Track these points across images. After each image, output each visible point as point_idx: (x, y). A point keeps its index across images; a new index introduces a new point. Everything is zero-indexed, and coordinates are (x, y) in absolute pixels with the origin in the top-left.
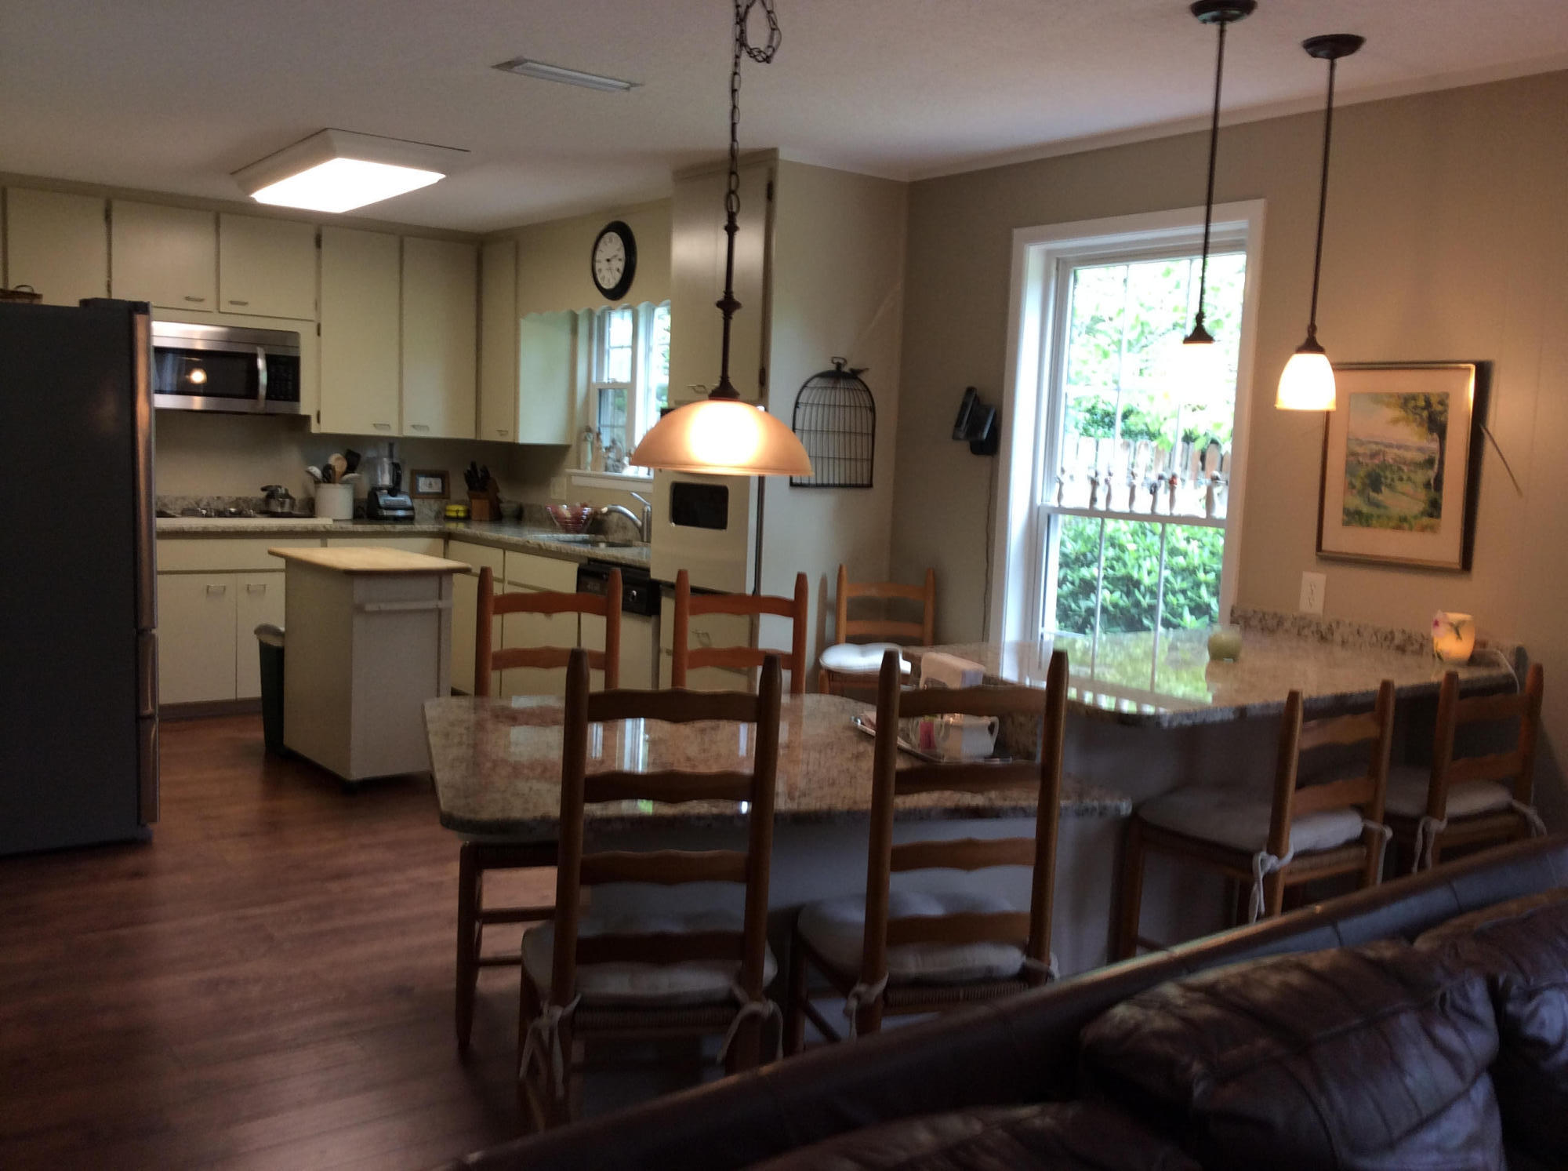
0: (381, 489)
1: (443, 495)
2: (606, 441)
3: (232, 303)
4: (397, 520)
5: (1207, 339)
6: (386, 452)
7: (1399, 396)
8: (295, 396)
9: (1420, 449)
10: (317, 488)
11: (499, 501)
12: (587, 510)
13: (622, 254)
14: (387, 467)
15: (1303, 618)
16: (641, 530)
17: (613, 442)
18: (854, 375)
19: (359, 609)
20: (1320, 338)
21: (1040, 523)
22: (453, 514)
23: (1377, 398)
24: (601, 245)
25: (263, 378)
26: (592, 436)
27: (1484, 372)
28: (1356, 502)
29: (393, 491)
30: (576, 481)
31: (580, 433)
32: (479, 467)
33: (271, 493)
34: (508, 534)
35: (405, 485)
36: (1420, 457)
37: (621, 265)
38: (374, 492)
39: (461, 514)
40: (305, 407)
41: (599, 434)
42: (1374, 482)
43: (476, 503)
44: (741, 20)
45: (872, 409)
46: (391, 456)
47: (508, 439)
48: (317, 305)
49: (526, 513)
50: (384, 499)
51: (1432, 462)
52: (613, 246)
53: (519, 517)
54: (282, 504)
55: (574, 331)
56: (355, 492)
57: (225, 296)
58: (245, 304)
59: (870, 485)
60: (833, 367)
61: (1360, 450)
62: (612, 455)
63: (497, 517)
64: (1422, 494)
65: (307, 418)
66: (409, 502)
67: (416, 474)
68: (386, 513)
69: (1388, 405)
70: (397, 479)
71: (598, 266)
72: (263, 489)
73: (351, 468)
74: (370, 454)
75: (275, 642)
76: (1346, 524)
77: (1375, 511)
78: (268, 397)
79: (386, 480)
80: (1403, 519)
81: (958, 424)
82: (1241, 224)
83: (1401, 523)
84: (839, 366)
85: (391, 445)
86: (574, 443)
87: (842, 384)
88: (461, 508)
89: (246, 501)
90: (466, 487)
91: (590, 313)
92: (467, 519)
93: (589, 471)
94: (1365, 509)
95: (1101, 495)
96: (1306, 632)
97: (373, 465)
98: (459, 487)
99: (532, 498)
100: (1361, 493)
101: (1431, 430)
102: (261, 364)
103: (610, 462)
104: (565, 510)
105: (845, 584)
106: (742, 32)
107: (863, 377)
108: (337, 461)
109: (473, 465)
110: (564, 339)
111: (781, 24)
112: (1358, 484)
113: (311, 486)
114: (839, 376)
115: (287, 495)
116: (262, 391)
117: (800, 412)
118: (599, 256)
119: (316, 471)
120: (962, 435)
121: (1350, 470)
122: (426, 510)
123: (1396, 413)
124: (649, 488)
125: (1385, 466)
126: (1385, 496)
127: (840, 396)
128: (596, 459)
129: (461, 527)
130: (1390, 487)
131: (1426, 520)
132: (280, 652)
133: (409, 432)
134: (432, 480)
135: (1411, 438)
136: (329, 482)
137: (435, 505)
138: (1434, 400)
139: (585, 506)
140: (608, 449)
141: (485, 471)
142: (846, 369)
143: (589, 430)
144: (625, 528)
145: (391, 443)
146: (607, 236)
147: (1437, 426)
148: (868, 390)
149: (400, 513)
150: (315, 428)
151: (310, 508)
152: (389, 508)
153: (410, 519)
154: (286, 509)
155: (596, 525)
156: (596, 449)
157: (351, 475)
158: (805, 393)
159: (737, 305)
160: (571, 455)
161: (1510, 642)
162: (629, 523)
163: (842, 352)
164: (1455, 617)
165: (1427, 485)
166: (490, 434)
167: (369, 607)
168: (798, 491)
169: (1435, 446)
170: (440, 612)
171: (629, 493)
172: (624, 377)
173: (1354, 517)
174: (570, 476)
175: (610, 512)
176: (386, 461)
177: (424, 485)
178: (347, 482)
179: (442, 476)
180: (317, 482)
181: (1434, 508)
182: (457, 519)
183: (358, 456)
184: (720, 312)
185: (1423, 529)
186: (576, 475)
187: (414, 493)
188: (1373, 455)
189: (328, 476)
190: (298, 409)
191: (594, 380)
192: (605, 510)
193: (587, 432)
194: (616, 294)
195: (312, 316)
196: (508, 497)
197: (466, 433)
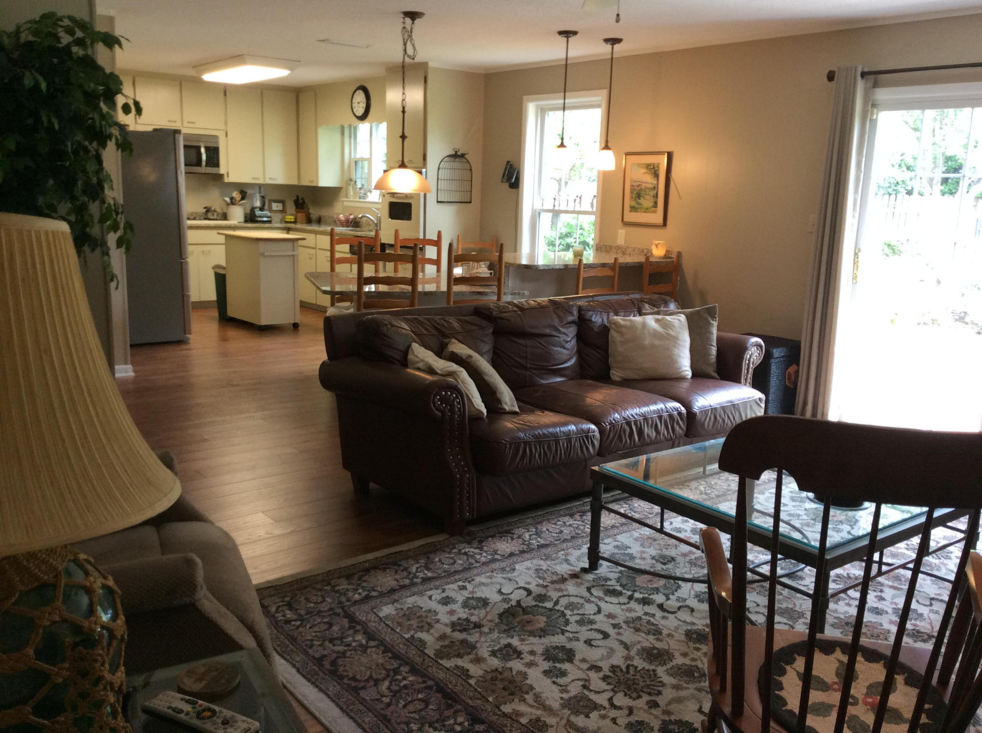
0: (256, 208)
1: (283, 211)
2: (359, 186)
3: (188, 122)
4: (264, 222)
5: (565, 147)
6: (258, 190)
7: (646, 164)
8: (217, 165)
9: (652, 184)
10: (228, 208)
11: (309, 214)
12: (352, 217)
13: (364, 100)
14: (258, 198)
15: (617, 246)
16: (376, 225)
17: (363, 185)
18: (463, 156)
19: (262, 255)
20: (610, 145)
21: (536, 216)
22: (289, 220)
23: (639, 165)
24: (355, 96)
25: (204, 157)
26: (352, 183)
27: (670, 156)
28: (633, 203)
29: (262, 209)
30: (346, 204)
31: (347, 181)
32: (300, 198)
33: (208, 210)
34: (315, 227)
35: (266, 207)
36: (652, 186)
37: (364, 105)
38: (253, 209)
39: (293, 220)
40: (222, 170)
41: (356, 182)
42: (639, 196)
43: (300, 215)
44: (405, 44)
45: (471, 170)
46: (260, 192)
47: (314, 184)
48: (226, 123)
49: (322, 219)
50: (258, 213)
51: (656, 188)
52: (360, 97)
53: (319, 221)
54: (213, 214)
55: (343, 133)
56: (245, 210)
57: (186, 119)
58: (194, 123)
59: (470, 202)
60: (454, 153)
61: (634, 184)
62: (362, 191)
63: (309, 221)
64: (652, 200)
65: (222, 175)
66: (269, 214)
67: (271, 201)
68: (260, 219)
69: (642, 167)
70: (263, 204)
71: (354, 105)
72: (205, 208)
73: (243, 198)
74: (249, 192)
75: (222, 272)
76: (630, 211)
77: (639, 206)
78: (206, 166)
79: (258, 204)
80: (647, 209)
81: (503, 176)
82: (600, 98)
83: (647, 210)
84: (456, 152)
85: (260, 187)
86: (344, 186)
87: (457, 159)
88: (293, 217)
89: (196, 213)
90: (294, 207)
91: (350, 126)
92: (295, 222)
93: (351, 199)
94: (636, 206)
95: (557, 204)
96: (619, 251)
97: (252, 197)
98: (291, 207)
99: (324, 212)
100: (635, 200)
101: (655, 177)
102: (203, 150)
103: (361, 195)
104: (341, 217)
105: (460, 243)
106: (405, 48)
107: (466, 156)
108: (236, 195)
109: (297, 197)
110: (338, 136)
111: (417, 48)
112: (634, 196)
113: (225, 206)
114: (456, 156)
115: (215, 211)
116: (204, 163)
117: (440, 171)
118: (354, 101)
119: (228, 199)
120: (505, 180)
121: (631, 192)
122: (276, 218)
123: (644, 170)
124: (379, 206)
125: (641, 190)
126: (642, 201)
127: (457, 164)
128: (355, 193)
129: (292, 225)
130: (644, 197)
131: (653, 209)
132: (224, 276)
133: (268, 182)
134: (278, 204)
135: (649, 179)
136: (233, 204)
137: (280, 216)
138: (656, 166)
139: (351, 215)
140: (360, 189)
141: (303, 199)
142: (459, 153)
143: (351, 180)
144: (369, 225)
145: (260, 186)
146: (358, 91)
147: (656, 175)
148: (469, 162)
149: (265, 219)
150: (226, 180)
151: (225, 217)
152: (260, 217)
153: (270, 222)
154: (215, 217)
155: (355, 223)
156: (355, 189)
157: (243, 201)
158: (442, 163)
159: (406, 137)
160: (343, 192)
161: (676, 250)
162: (371, 222)
163: (457, 147)
164: (657, 242)
165: (654, 196)
166: (305, 182)
167: (266, 254)
168: (441, 204)
169: (656, 182)
170: (293, 256)
171: (371, 208)
172: (366, 155)
173: (633, 209)
174: (343, 201)
175: (362, 217)
176: (258, 195)
177: (276, 206)
178: (241, 205)
179: (282, 202)
180: (228, 205)
181: (655, 204)
182: (291, 222)
183: (246, 193)
184: (401, 140)
185: (653, 212)
186: (346, 201)
187: (270, 210)
188: (639, 186)
189: (233, 202)
190: (219, 170)
191: (353, 156)
192: (360, 216)
193: (350, 181)
194: (363, 117)
195: (223, 127)
196: (314, 212)
197: (294, 182)
